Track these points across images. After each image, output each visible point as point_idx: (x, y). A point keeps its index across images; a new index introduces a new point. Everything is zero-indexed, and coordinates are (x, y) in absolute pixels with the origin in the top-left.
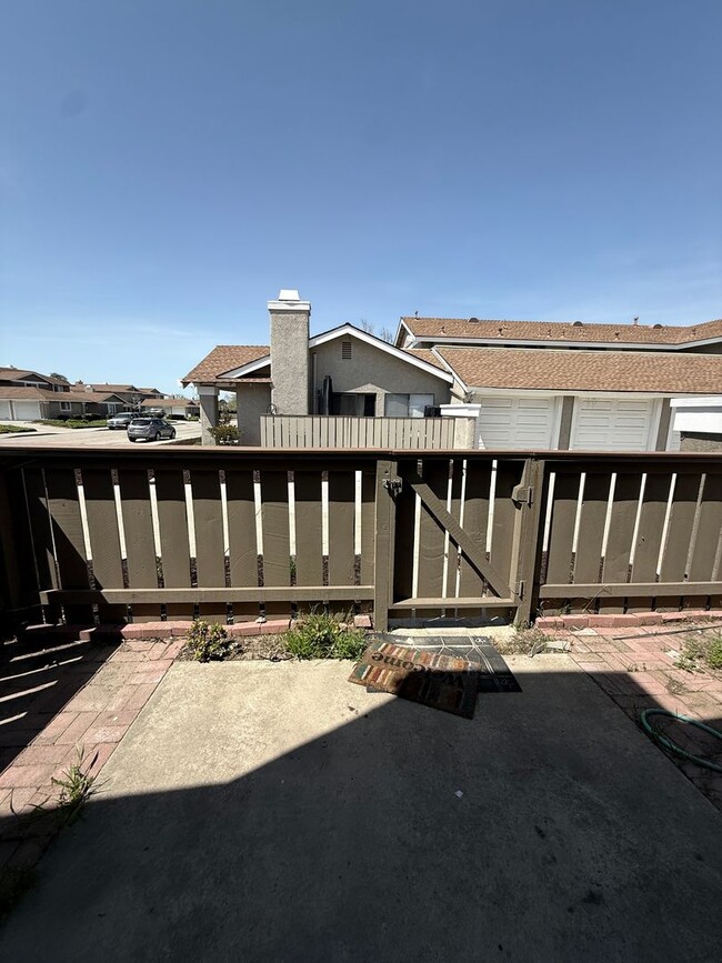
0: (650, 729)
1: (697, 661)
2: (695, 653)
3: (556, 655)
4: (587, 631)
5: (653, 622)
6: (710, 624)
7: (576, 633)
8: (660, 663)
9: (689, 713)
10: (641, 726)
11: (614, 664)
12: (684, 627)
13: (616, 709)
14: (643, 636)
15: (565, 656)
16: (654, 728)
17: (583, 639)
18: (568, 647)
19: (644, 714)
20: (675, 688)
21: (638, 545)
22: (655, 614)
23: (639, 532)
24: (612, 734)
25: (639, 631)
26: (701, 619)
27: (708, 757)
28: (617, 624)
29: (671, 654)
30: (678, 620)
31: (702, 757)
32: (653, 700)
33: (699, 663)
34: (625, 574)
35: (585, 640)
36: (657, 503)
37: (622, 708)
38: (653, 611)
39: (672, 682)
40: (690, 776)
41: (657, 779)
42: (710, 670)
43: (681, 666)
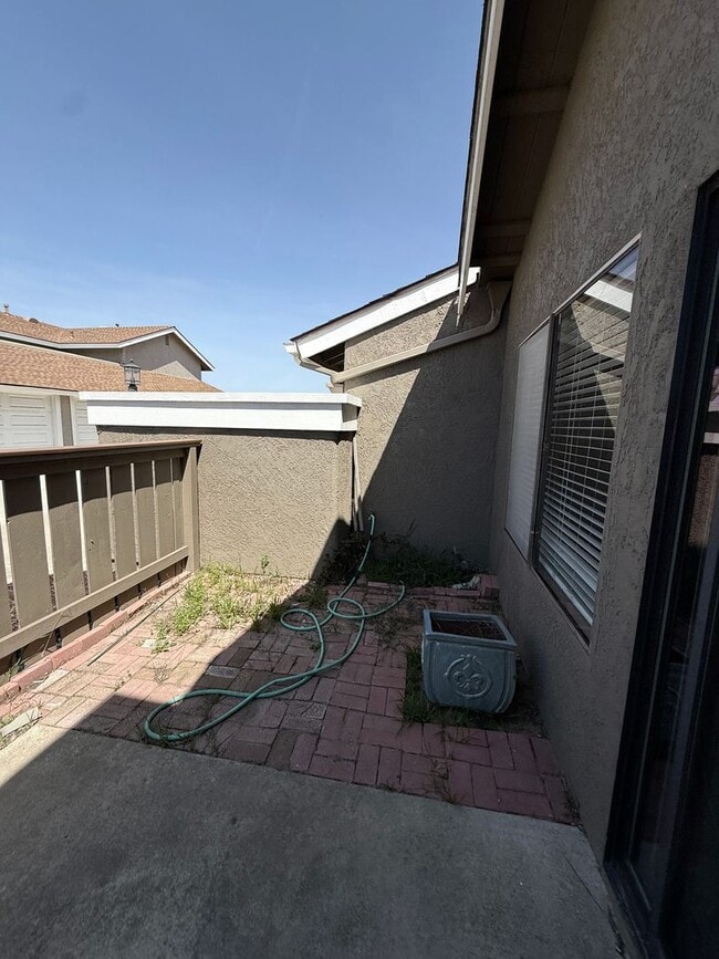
0: (158, 737)
1: (168, 636)
2: (165, 629)
3: (23, 738)
4: (54, 676)
5: (121, 622)
6: (165, 598)
7: (40, 688)
8: (141, 659)
9: (179, 690)
10: (148, 741)
11: (98, 696)
12: (147, 611)
13: (119, 744)
14: (117, 643)
15: (35, 729)
16: (160, 733)
17: (51, 690)
18: (36, 713)
19: (146, 726)
20: (161, 674)
21: (88, 550)
22: (120, 613)
23: (86, 534)
24: (126, 778)
25: (111, 639)
26: (157, 597)
27: (207, 718)
28: (87, 645)
29: (147, 644)
30: (141, 608)
31: (203, 723)
32: (148, 703)
33: (170, 638)
34: (82, 587)
35: (55, 690)
36: (97, 500)
37: (124, 738)
38: (118, 610)
39: (158, 671)
40: (201, 751)
41: (180, 783)
42: (181, 639)
43: (158, 650)
